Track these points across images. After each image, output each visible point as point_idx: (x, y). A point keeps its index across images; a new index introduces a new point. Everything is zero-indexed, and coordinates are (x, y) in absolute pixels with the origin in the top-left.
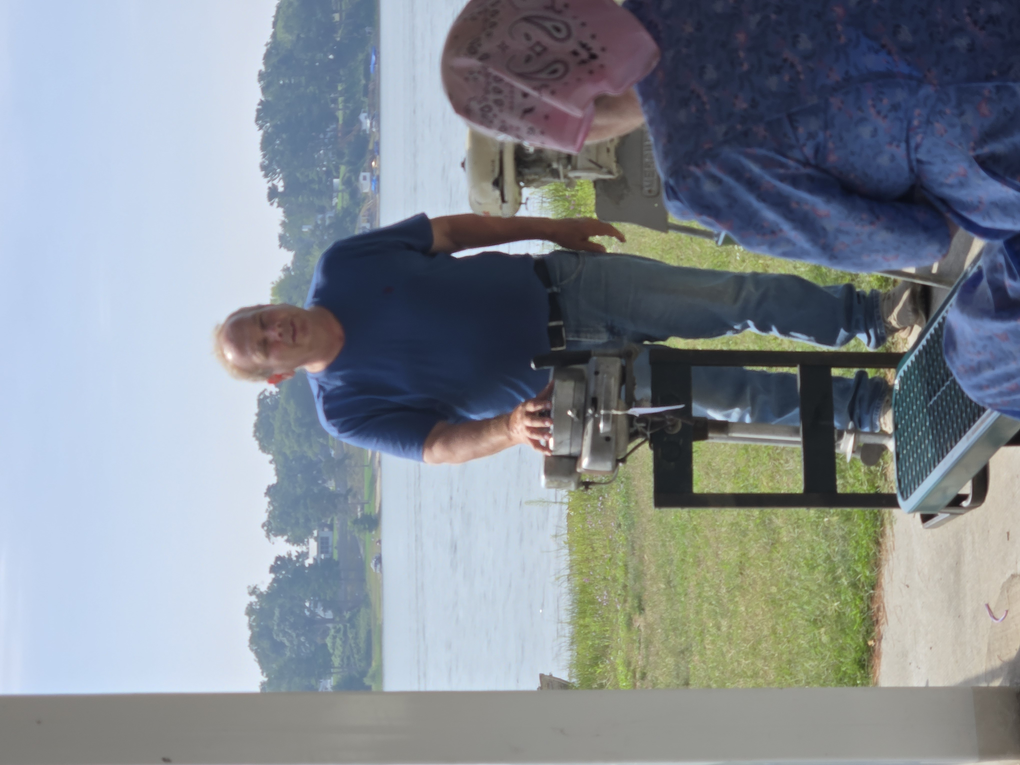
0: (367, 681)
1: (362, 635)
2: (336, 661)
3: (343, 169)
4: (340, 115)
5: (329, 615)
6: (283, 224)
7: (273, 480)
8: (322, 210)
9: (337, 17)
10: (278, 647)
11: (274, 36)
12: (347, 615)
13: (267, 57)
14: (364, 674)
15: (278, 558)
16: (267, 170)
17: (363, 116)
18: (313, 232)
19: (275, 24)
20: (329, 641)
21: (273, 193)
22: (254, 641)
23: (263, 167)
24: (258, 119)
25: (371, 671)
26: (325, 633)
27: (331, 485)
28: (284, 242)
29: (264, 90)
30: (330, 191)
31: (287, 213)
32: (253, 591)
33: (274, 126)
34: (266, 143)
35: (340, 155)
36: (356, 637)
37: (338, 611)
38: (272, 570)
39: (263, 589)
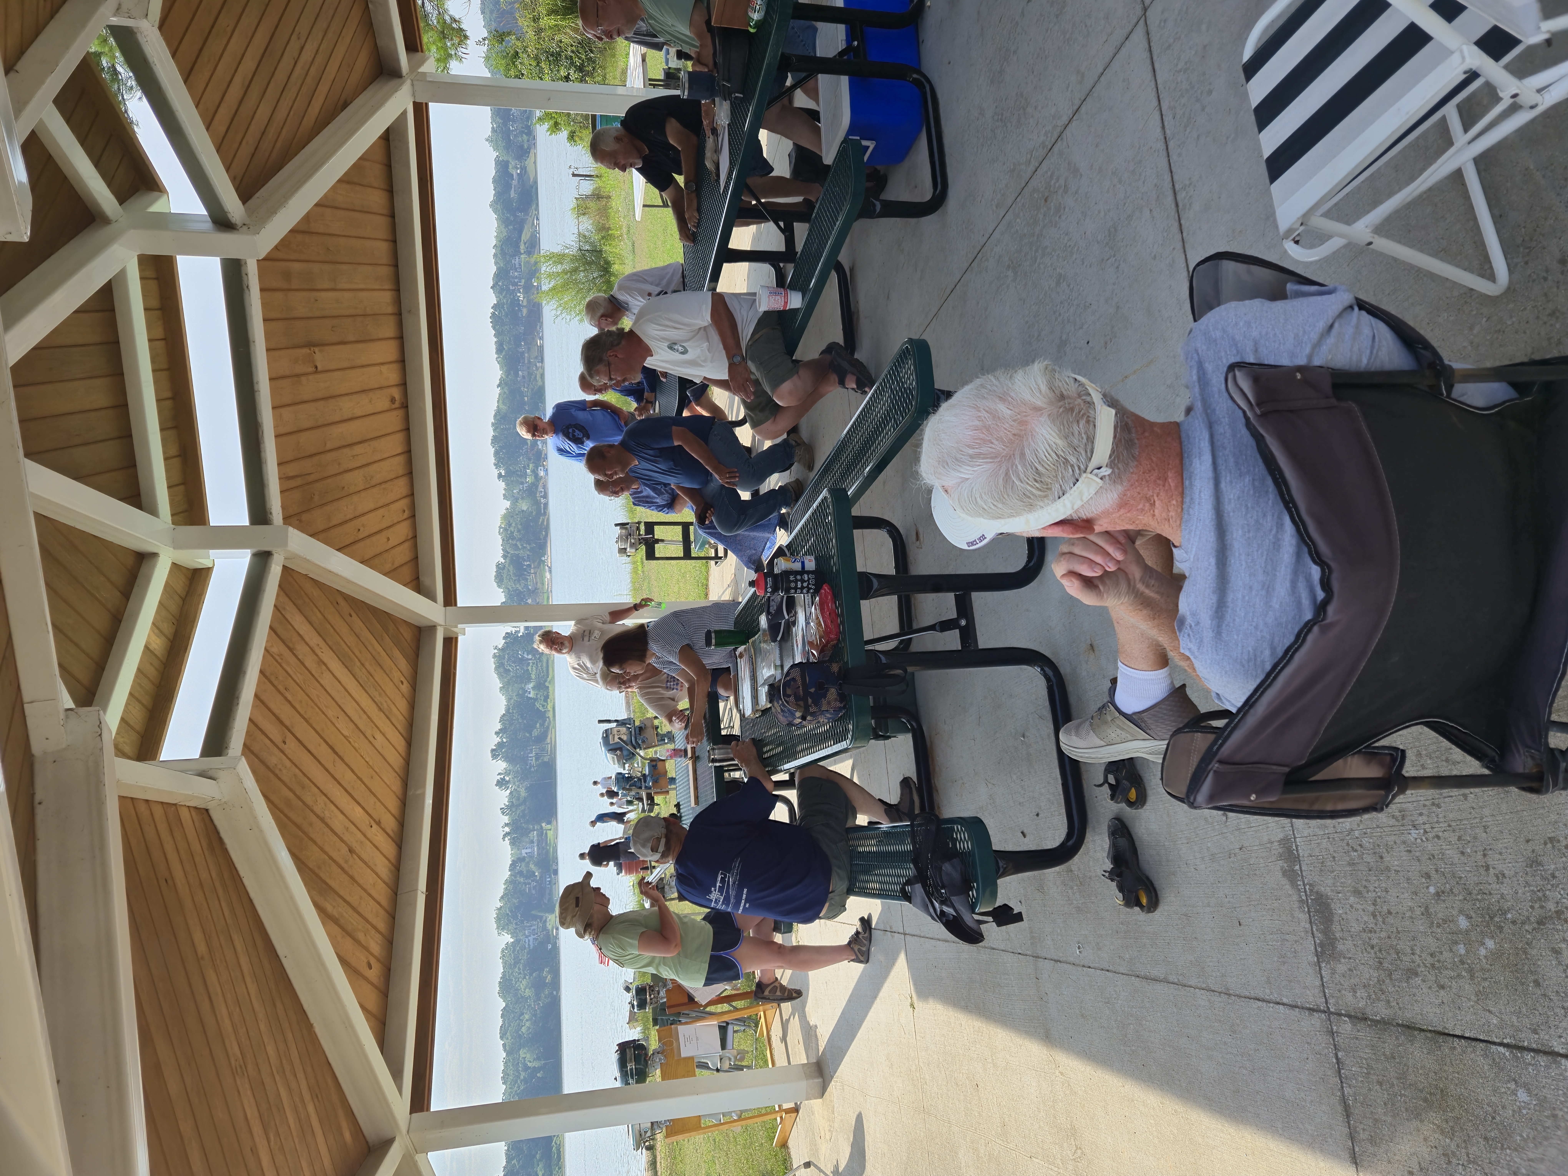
0: (547, 684)
1: (544, 664)
2: (533, 677)
3: (531, 466)
5: (530, 657)
6: (505, 489)
7: (504, 600)
8: (522, 483)
10: (507, 671)
11: (498, 407)
13: (495, 416)
14: (546, 681)
15: (507, 634)
16: (497, 465)
18: (518, 493)
19: (498, 402)
20: (530, 668)
21: (500, 476)
22: (497, 669)
23: (495, 465)
24: (492, 443)
26: (529, 664)
27: (529, 601)
28: (505, 497)
29: (494, 430)
30: (526, 475)
31: (507, 485)
32: (496, 648)
33: (499, 447)
34: (496, 454)
35: (530, 459)
36: (542, 666)
38: (504, 638)
39: (500, 647)
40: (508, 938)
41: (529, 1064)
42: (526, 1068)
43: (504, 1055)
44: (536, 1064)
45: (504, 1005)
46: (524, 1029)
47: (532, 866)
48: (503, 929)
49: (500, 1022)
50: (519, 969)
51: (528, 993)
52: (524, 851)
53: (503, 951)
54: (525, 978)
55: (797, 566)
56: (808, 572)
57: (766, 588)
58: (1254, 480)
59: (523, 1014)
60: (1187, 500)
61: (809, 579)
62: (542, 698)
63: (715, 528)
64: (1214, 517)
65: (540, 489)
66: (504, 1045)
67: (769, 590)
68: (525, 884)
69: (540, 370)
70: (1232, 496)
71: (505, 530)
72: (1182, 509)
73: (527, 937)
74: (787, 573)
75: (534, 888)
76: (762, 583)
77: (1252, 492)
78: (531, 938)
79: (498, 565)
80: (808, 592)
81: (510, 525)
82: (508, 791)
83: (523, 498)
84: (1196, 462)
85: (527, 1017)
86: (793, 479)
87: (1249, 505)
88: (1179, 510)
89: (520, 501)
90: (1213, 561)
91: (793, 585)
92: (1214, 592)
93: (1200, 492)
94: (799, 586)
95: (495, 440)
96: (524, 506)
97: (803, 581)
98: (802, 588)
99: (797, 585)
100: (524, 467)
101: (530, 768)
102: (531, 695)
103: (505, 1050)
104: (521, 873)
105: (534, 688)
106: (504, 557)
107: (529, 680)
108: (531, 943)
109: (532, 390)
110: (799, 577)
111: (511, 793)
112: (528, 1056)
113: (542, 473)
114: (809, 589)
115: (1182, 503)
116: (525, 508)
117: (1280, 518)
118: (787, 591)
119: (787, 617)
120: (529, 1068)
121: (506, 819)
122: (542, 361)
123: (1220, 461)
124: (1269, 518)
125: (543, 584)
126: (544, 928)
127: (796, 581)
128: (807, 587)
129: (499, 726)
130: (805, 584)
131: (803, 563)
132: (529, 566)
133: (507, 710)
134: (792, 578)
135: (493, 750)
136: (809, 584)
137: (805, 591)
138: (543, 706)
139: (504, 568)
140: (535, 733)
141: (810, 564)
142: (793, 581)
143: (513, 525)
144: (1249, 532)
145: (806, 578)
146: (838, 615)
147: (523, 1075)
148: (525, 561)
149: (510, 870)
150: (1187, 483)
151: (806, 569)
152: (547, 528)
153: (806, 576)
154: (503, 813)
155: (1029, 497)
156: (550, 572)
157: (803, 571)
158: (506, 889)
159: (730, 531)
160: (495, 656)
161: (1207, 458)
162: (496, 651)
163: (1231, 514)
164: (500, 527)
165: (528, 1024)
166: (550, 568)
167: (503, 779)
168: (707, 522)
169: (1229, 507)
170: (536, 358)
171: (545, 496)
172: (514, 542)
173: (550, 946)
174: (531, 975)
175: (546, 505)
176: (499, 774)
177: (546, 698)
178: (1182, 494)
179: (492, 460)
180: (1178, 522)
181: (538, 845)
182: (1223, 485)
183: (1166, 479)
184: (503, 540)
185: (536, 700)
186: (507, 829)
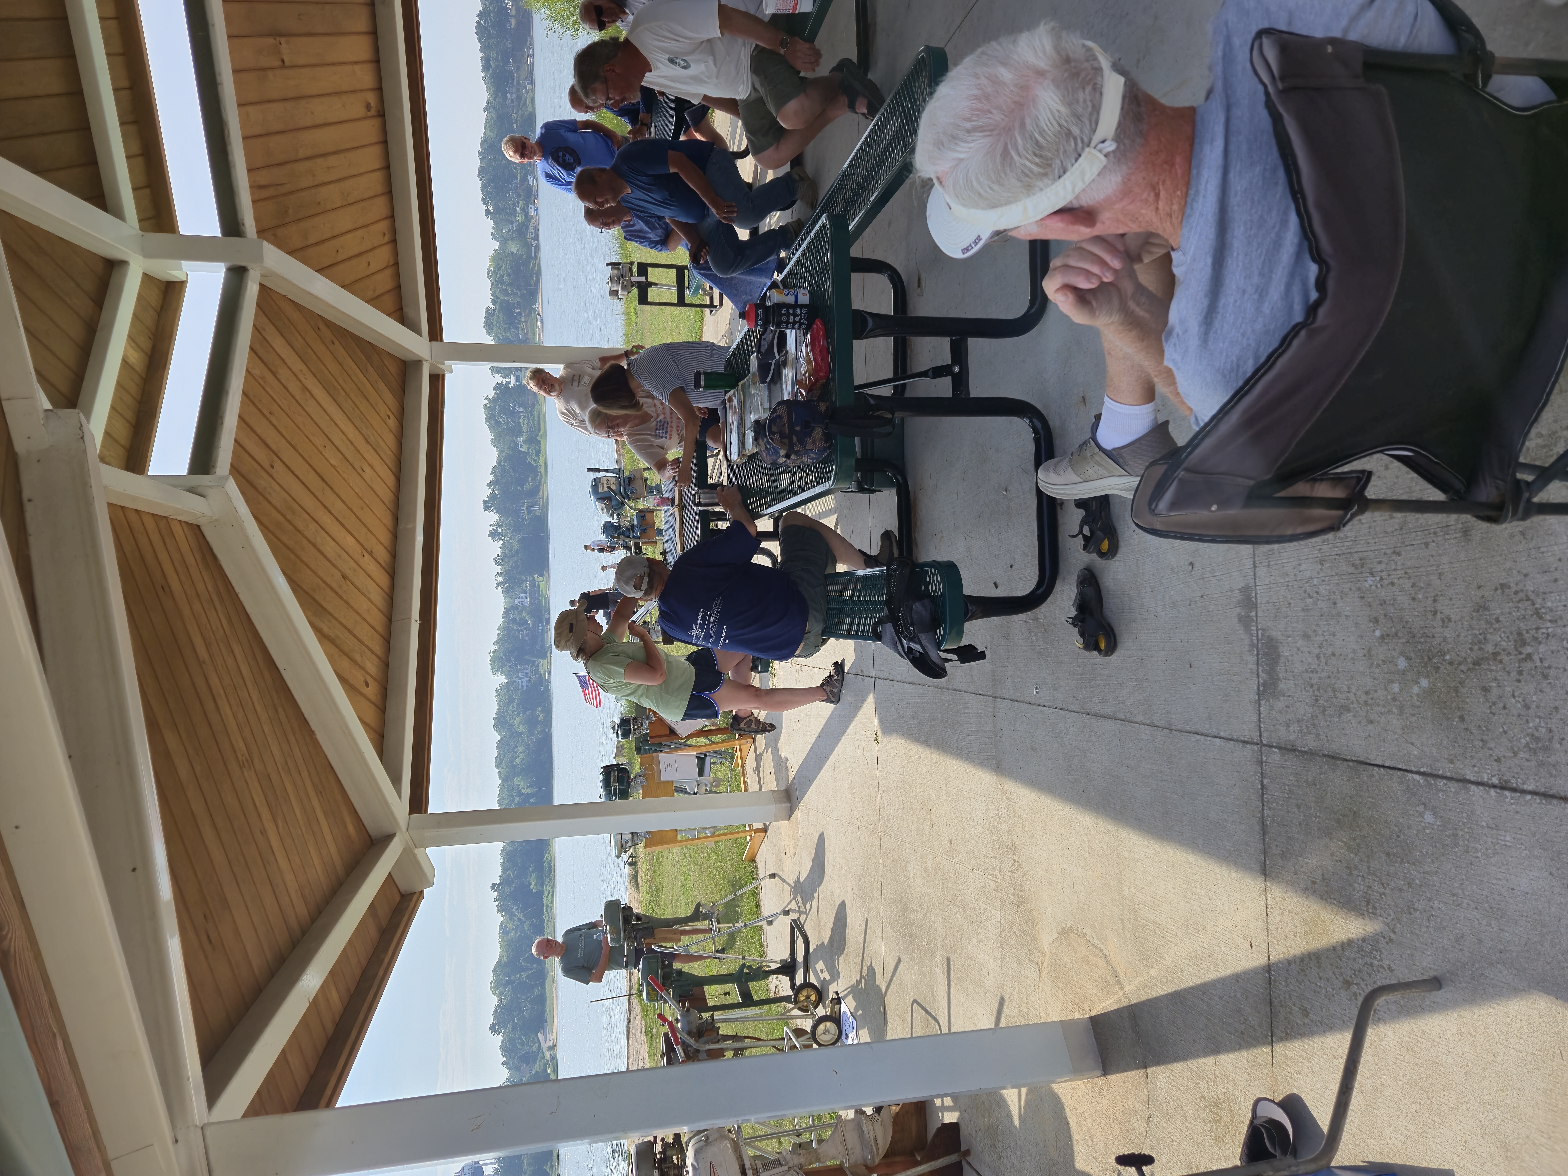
0: (538, 439)
2: (525, 430)
3: (521, 203)
4: (518, 175)
5: (521, 409)
6: (493, 228)
8: (512, 222)
9: (515, 126)
10: (498, 423)
11: (485, 133)
12: (529, 410)
13: (482, 144)
14: (537, 435)
15: (498, 384)
16: (485, 201)
17: (529, 177)
18: (508, 233)
19: (485, 127)
20: (521, 421)
21: (488, 213)
22: (488, 420)
23: (483, 200)
24: (479, 175)
25: (540, 434)
28: (494, 237)
29: (481, 161)
30: (515, 213)
31: (495, 223)
32: (486, 398)
33: (487, 179)
34: (484, 187)
35: (519, 196)
36: (533, 420)
37: (525, 408)
38: (495, 389)
39: (491, 397)
40: (502, 679)
41: (523, 791)
42: (520, 794)
43: (500, 782)
44: (529, 791)
45: (499, 738)
46: (518, 761)
47: (524, 614)
48: (497, 671)
49: (495, 753)
50: (513, 707)
51: (521, 728)
52: (517, 600)
53: (497, 690)
54: (518, 715)
55: (790, 299)
56: (802, 306)
57: (757, 321)
58: (1265, 169)
59: (517, 747)
60: (1192, 192)
61: (801, 313)
62: (534, 452)
63: (710, 269)
64: (1217, 211)
65: (531, 230)
66: (499, 773)
67: (760, 323)
68: (519, 631)
69: (530, 93)
70: (1239, 188)
71: (495, 273)
72: (1186, 202)
73: (520, 679)
74: (779, 306)
75: (527, 634)
76: (753, 315)
77: (1260, 183)
78: (524, 680)
79: (487, 311)
80: (800, 327)
81: (499, 268)
82: (501, 542)
83: (512, 239)
84: (1207, 148)
85: (521, 749)
86: (795, 219)
87: (1256, 198)
88: (1183, 203)
89: (510, 242)
90: (1209, 261)
91: (784, 319)
92: (1206, 296)
93: (1207, 182)
94: (791, 320)
95: (482, 172)
96: (514, 247)
97: (795, 315)
98: (794, 322)
99: (788, 319)
100: (514, 204)
101: (523, 521)
102: (523, 449)
103: (500, 778)
104: (514, 620)
105: (525, 442)
106: (494, 302)
107: (520, 433)
108: (524, 684)
109: (522, 116)
110: (791, 311)
111: (504, 544)
112: (522, 783)
113: (532, 213)
114: (801, 324)
115: (1187, 194)
116: (514, 250)
117: (1286, 213)
118: (779, 325)
119: (777, 357)
120: (523, 794)
121: (499, 569)
122: (532, 83)
123: (1232, 147)
124: (1274, 213)
125: (534, 334)
126: (537, 672)
127: (788, 316)
128: (800, 322)
129: (490, 478)
130: (797, 319)
131: (796, 297)
132: (520, 314)
133: (499, 462)
134: (784, 311)
135: (485, 502)
136: (801, 319)
137: (796, 326)
138: (535, 460)
139: (493, 315)
140: (527, 487)
141: (804, 298)
142: (784, 315)
143: (503, 268)
144: (1251, 229)
145: (799, 313)
146: (829, 353)
147: (517, 800)
148: (515, 307)
149: (503, 617)
150: (1194, 172)
151: (800, 302)
152: (538, 274)
153: (799, 310)
154: (496, 563)
155: (1027, 176)
156: (542, 322)
157: (796, 305)
158: (499, 634)
159: (726, 273)
160: (485, 407)
161: (1219, 143)
162: (487, 402)
163: (1236, 208)
164: (489, 270)
165: (522, 756)
166: (541, 317)
167: (496, 530)
168: (702, 262)
169: (1234, 200)
170: (526, 78)
171: (536, 238)
172: (504, 287)
173: (542, 689)
174: (524, 713)
175: (537, 248)
176: (492, 525)
177: (538, 452)
178: (1188, 184)
179: (480, 194)
180: (1180, 218)
181: (530, 596)
182: (1232, 175)
183: (1172, 165)
184: (492, 284)
185: (528, 453)
186: (500, 579)
